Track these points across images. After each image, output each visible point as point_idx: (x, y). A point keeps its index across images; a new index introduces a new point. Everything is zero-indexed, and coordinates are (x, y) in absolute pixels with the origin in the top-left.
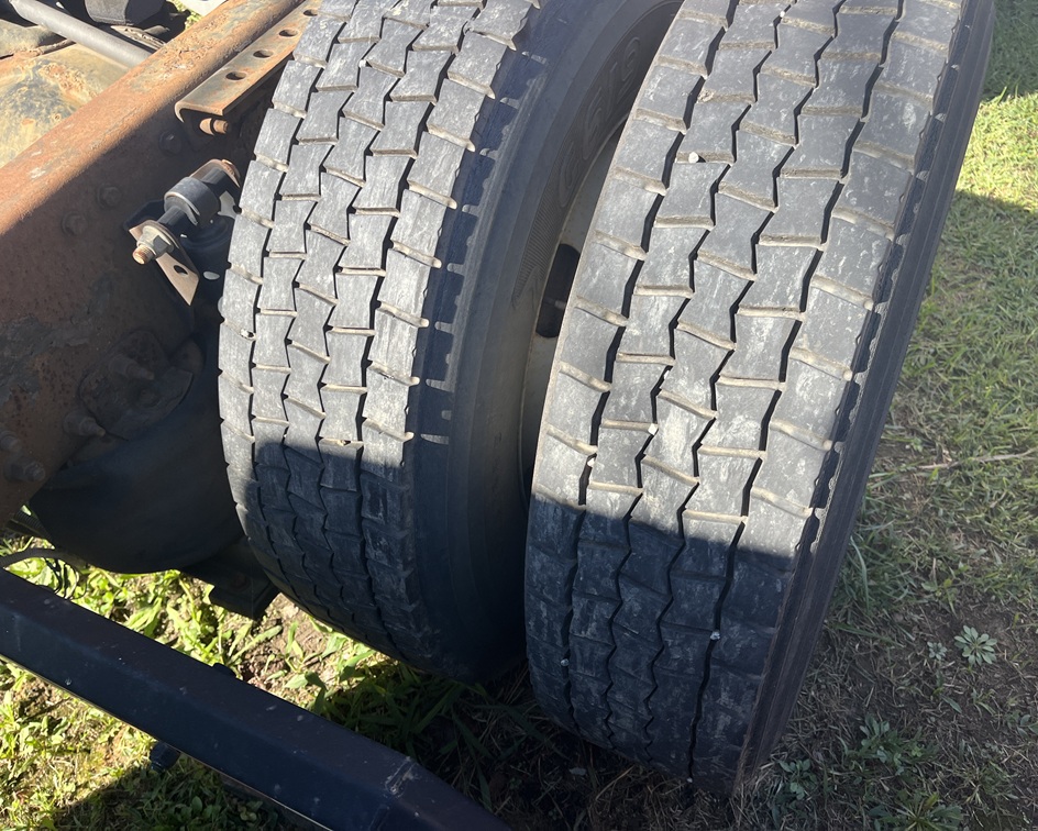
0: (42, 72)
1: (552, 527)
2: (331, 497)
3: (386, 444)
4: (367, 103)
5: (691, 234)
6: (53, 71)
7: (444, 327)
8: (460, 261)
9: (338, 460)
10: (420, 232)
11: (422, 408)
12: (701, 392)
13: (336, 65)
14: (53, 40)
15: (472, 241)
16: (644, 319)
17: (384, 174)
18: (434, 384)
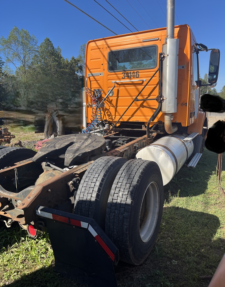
0: (53, 172)
1: (109, 205)
2: (86, 206)
3: (93, 199)
4: (96, 170)
5: (123, 179)
6: (54, 172)
7: (101, 188)
8: (103, 182)
9: (88, 201)
10: (100, 179)
11: (97, 196)
12: (123, 190)
13: (94, 167)
14: (55, 169)
15: (104, 181)
16: (119, 185)
17: (97, 175)
18: (99, 193)
